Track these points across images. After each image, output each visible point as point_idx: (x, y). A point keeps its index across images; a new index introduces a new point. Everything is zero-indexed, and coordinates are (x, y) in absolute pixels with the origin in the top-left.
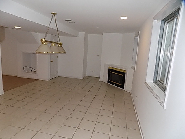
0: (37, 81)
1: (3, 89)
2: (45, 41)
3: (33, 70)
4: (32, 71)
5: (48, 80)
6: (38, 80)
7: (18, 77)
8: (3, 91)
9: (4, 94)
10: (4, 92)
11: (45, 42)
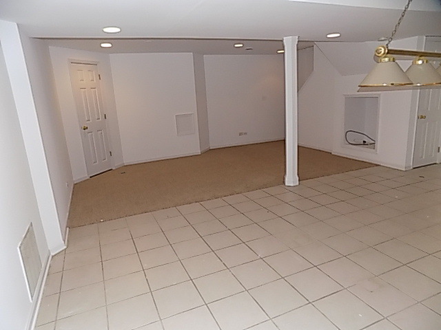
0: (376, 167)
1: (298, 175)
2: (388, 53)
3: (368, 141)
4: (364, 142)
5: (404, 169)
6: (377, 165)
7: (333, 153)
8: (298, 178)
9: (298, 184)
10: (299, 180)
11: (388, 55)
